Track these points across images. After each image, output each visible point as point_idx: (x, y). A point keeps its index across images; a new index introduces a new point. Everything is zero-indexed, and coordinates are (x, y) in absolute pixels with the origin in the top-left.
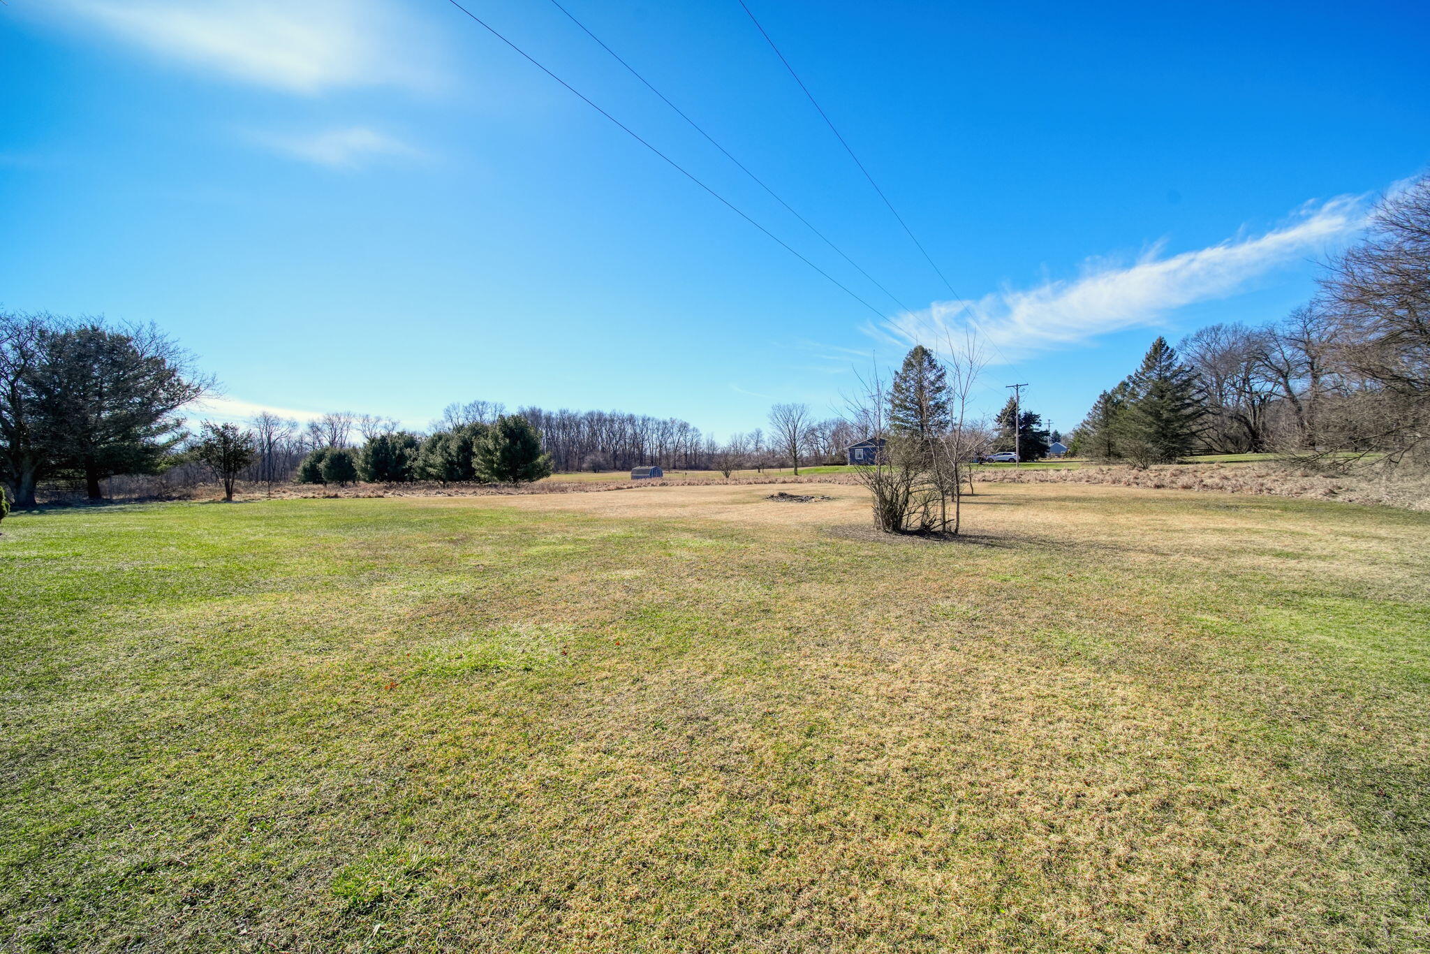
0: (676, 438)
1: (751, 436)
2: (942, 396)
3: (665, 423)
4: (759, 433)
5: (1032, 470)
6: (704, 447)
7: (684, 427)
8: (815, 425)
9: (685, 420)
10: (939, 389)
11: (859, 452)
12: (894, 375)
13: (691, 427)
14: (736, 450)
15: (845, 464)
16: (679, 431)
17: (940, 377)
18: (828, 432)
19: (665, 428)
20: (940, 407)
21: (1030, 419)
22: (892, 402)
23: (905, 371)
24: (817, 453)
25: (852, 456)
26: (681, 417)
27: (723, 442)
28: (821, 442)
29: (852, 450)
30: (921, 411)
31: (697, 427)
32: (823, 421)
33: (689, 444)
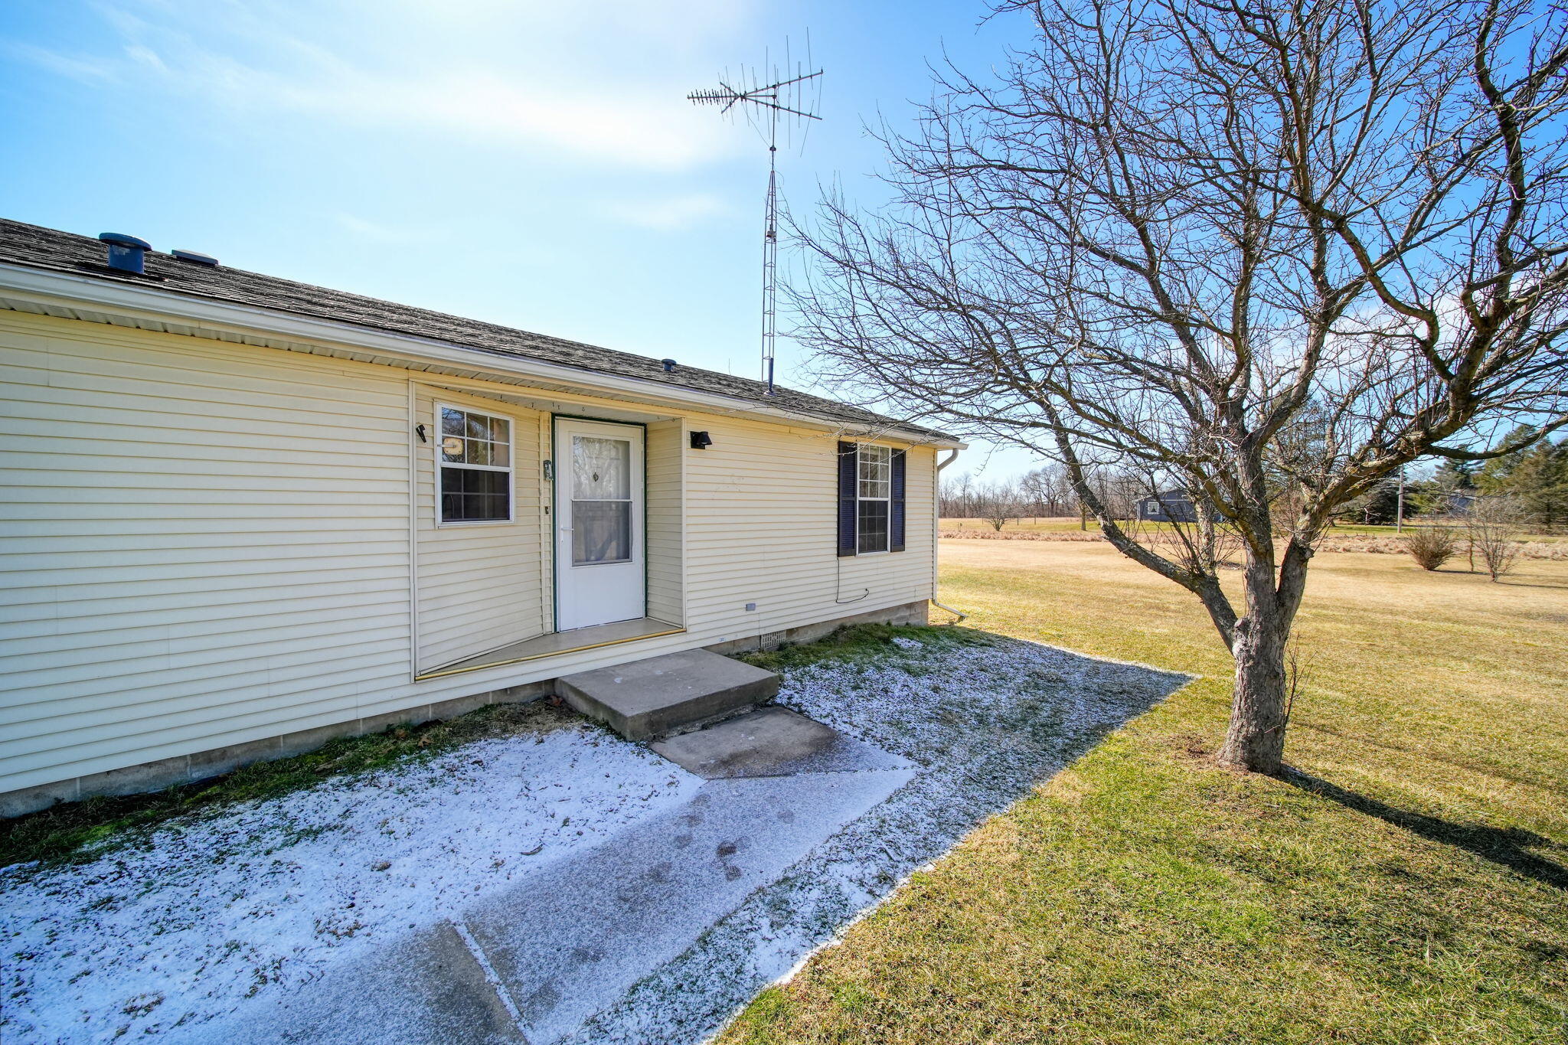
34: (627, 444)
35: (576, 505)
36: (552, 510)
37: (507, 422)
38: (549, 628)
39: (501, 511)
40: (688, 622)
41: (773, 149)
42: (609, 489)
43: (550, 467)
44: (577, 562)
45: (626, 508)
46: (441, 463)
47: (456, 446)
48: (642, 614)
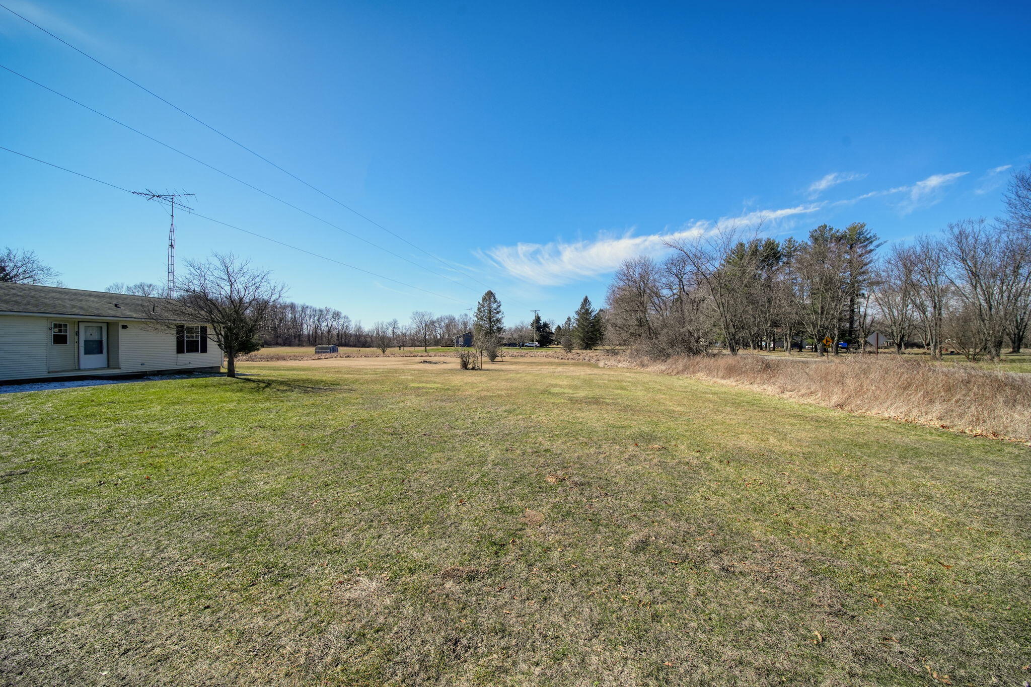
0: (330, 323)
1: (390, 324)
2: (499, 316)
3: (321, 311)
4: (395, 322)
5: (543, 351)
6: (352, 331)
7: (337, 315)
8: (435, 319)
9: (337, 309)
10: (498, 313)
11: (461, 340)
12: (478, 304)
13: (343, 315)
14: (378, 333)
15: (453, 346)
16: (333, 317)
17: (499, 306)
18: (443, 324)
19: (321, 315)
20: (498, 320)
21: (546, 325)
22: (477, 317)
23: (483, 302)
24: (435, 336)
25: (457, 342)
26: (334, 307)
27: (368, 326)
28: (439, 331)
29: (457, 339)
30: (491, 322)
31: (348, 315)
32: (440, 317)
33: (340, 328)
34: (101, 327)
35: (85, 342)
36: (78, 342)
37: (66, 325)
38: (77, 368)
39: (65, 342)
40: (121, 366)
41: (172, 216)
42: (95, 337)
43: (78, 333)
44: (86, 353)
45: (101, 343)
46: (53, 333)
47: (57, 330)
48: (106, 366)
